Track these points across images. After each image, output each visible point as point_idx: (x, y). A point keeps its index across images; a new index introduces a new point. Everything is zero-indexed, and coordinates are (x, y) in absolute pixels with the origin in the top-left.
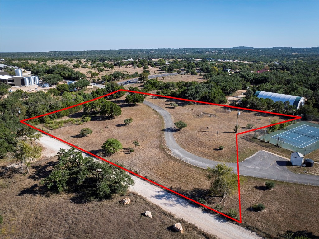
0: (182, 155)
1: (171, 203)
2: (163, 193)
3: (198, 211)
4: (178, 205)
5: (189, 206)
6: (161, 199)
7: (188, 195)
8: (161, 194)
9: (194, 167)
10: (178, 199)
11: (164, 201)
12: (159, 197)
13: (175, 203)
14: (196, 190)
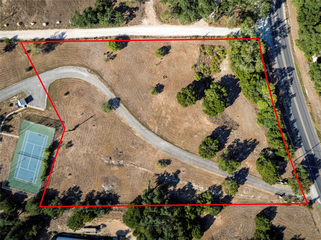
0: (79, 72)
1: (57, 34)
2: (63, 37)
3: (46, 38)
4: (54, 35)
5: (50, 37)
6: (62, 33)
7: (55, 43)
8: (64, 36)
9: (66, 66)
10: (56, 38)
11: (60, 33)
12: (63, 34)
13: (56, 35)
14: (53, 49)
